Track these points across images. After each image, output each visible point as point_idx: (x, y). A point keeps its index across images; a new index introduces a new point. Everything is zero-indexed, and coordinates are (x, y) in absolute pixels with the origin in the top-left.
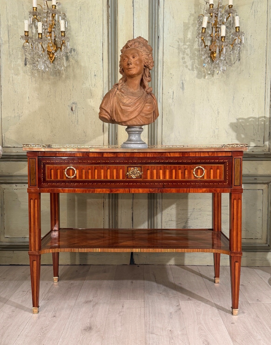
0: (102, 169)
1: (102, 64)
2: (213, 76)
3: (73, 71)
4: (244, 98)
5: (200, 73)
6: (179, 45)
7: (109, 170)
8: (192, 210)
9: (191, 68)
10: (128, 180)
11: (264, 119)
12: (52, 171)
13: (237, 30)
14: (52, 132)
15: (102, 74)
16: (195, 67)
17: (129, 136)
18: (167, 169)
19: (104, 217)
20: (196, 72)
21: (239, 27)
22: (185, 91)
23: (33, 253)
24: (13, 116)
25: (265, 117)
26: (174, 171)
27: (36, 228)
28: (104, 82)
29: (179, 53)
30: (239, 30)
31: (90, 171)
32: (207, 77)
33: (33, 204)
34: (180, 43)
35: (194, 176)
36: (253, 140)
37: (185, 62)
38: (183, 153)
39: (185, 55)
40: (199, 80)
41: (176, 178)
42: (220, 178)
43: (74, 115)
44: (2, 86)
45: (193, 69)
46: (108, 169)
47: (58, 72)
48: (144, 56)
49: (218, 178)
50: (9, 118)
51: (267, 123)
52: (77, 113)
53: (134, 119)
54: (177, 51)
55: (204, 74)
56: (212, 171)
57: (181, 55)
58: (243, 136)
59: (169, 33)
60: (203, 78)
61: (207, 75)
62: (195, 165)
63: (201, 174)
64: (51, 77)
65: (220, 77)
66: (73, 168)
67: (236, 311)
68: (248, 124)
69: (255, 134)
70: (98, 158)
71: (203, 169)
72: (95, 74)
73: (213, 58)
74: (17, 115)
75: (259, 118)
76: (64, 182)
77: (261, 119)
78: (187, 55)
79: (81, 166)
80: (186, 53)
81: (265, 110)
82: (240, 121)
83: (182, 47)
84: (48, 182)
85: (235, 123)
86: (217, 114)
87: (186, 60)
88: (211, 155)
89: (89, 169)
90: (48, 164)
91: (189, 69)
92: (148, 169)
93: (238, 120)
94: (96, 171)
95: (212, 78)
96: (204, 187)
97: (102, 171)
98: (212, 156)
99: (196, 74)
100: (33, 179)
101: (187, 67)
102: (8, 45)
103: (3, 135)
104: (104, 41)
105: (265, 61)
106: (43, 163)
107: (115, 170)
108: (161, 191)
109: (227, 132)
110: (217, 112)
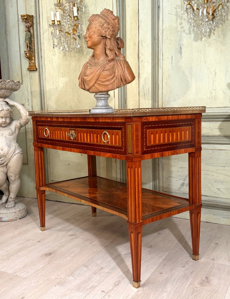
2: (210, 38)
5: (197, 35)
6: (177, 12)
9: (188, 32)
14: (78, 99)
16: (192, 30)
18: (88, 133)
19: (116, 170)
20: (193, 35)
22: (183, 55)
24: (53, 88)
29: (177, 19)
32: (203, 39)
34: (178, 9)
37: (182, 27)
39: (183, 21)
40: (196, 43)
44: (46, 66)
45: (190, 33)
47: (81, 50)
48: (97, 28)
50: (51, 90)
53: (93, 87)
54: (175, 18)
55: (201, 36)
57: (179, 21)
59: (167, 1)
60: (199, 41)
61: (203, 37)
63: (107, 139)
64: (77, 55)
65: (217, 38)
74: (55, 87)
78: (185, 19)
80: (183, 18)
83: (180, 14)
86: (214, 75)
87: (183, 25)
91: (187, 34)
95: (209, 40)
99: (193, 38)
101: (184, 31)
103: (48, 103)
108: (85, 152)
109: (224, 93)
110: (214, 73)
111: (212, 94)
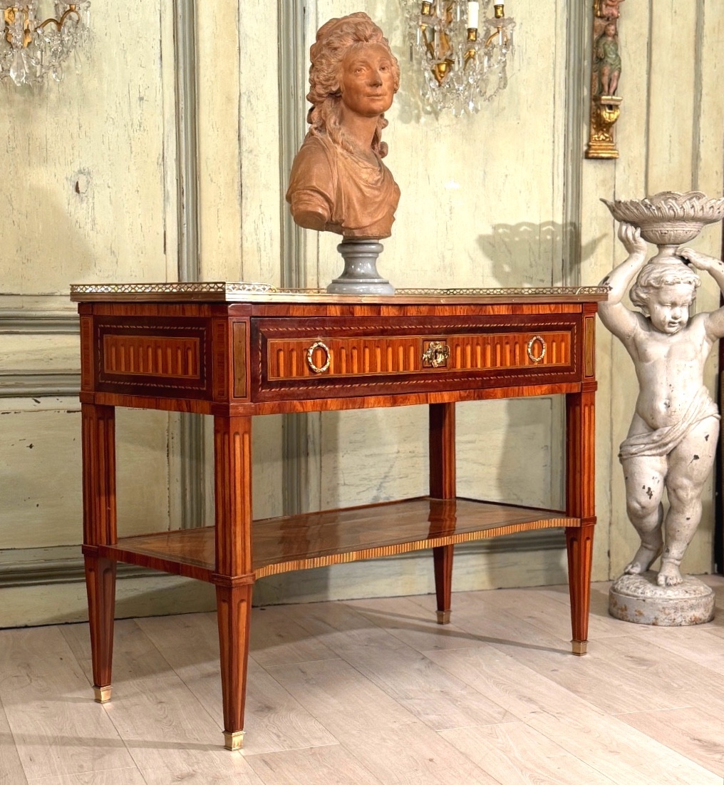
0: (378, 347)
1: (159, 70)
2: (437, 119)
4: (506, 176)
5: (406, 107)
7: (390, 350)
8: (394, 456)
10: (424, 372)
11: (551, 227)
12: (282, 354)
13: (499, 14)
18: (488, 344)
21: (503, 6)
23: (241, 581)
25: (553, 223)
26: (498, 347)
27: (246, 512)
28: (166, 118)
30: (503, 13)
31: (355, 352)
32: (423, 120)
33: (240, 448)
35: (530, 359)
36: (531, 279)
38: (513, 306)
40: (404, 125)
41: (501, 365)
43: (84, 205)
46: (388, 347)
49: (563, 361)
51: (558, 238)
52: (91, 199)
55: (416, 111)
56: (554, 344)
58: (507, 269)
60: (413, 122)
61: (422, 114)
62: (530, 334)
63: (540, 354)
65: (454, 122)
66: (324, 346)
68: (517, 239)
69: (534, 263)
72: (142, 95)
73: (438, 74)
75: (541, 225)
76: (305, 383)
77: (544, 229)
79: (339, 340)
81: (553, 205)
82: (501, 231)
84: (270, 385)
85: (488, 237)
86: (448, 213)
88: (554, 310)
89: (354, 348)
90: (275, 335)
92: (457, 345)
93: (495, 228)
94: (367, 351)
95: (436, 124)
97: (378, 351)
98: (556, 312)
100: (239, 380)
104: (163, 9)
105: (553, 88)
106: (263, 335)
107: (401, 349)
108: (478, 396)
109: (471, 259)
110: (447, 208)
111: (444, 261)
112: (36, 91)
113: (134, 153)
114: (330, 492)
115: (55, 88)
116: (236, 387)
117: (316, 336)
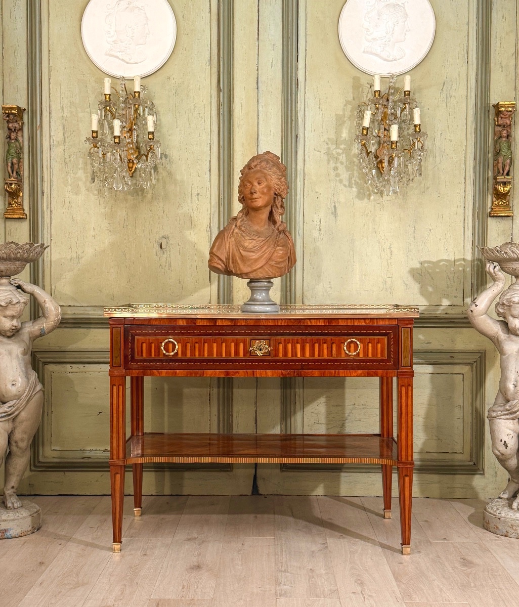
0: (215, 342)
1: (209, 178)
2: (382, 197)
3: (164, 187)
4: (430, 230)
5: (361, 190)
6: (329, 149)
7: (224, 344)
8: (352, 407)
9: (347, 183)
10: (251, 358)
11: (462, 262)
12: (144, 345)
13: (417, 129)
14: (129, 281)
15: (208, 192)
16: (353, 182)
17: (252, 294)
18: (307, 342)
19: (210, 417)
20: (355, 189)
21: (420, 125)
22: (339, 218)
23: (115, 463)
24: (69, 257)
25: (464, 260)
26: (316, 345)
27: (120, 427)
28: (212, 204)
29: (328, 161)
30: (420, 129)
31: (197, 345)
32: (372, 198)
33: (117, 392)
34: (330, 145)
35: (345, 353)
36: (447, 296)
37: (338, 175)
38: (330, 320)
39: (338, 165)
40: (359, 201)
41: (319, 356)
42: (382, 355)
43: (165, 256)
44: (53, 212)
45: (350, 186)
46: (222, 343)
48: (273, 181)
49: (379, 356)
50: (63, 261)
51: (468, 269)
52: (168, 252)
53: (260, 270)
54: (326, 158)
55: (368, 193)
56: (371, 345)
57: (332, 165)
58: (430, 289)
59: (313, 130)
60: (366, 200)
61: (372, 193)
62: (346, 337)
63: (355, 350)
64: (130, 197)
66: (174, 341)
67: (407, 549)
68: (438, 270)
69: (450, 286)
70: (209, 327)
71: (358, 343)
72: (199, 192)
73: (381, 169)
74: (75, 256)
75: (455, 261)
76: (160, 360)
77: (458, 263)
78: (342, 163)
79: (185, 338)
80: (340, 160)
81: (464, 248)
82: (426, 265)
83: (334, 152)
84: (138, 361)
85: (417, 269)
86: (389, 255)
87: (339, 171)
88: (369, 323)
89: (196, 343)
90: (139, 335)
91: (345, 186)
92: (280, 343)
93: (421, 263)
94: (206, 345)
95: (381, 199)
96: (359, 368)
97: (215, 345)
98: (371, 324)
99: (355, 193)
100: (116, 357)
101: (341, 181)
102: (62, 147)
103: (53, 287)
104: (212, 143)
105: (464, 173)
106: (132, 335)
107: (233, 345)
109: (405, 283)
110: (388, 251)
111: (386, 285)
112: (140, 193)
113: (193, 226)
114: (310, 427)
115: (150, 192)
116: (114, 360)
117: (169, 335)
